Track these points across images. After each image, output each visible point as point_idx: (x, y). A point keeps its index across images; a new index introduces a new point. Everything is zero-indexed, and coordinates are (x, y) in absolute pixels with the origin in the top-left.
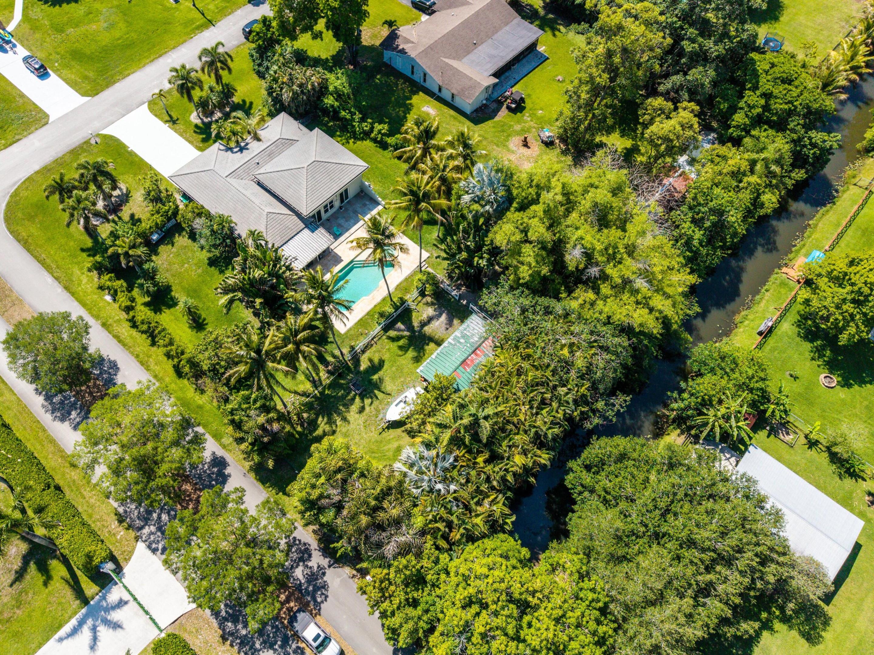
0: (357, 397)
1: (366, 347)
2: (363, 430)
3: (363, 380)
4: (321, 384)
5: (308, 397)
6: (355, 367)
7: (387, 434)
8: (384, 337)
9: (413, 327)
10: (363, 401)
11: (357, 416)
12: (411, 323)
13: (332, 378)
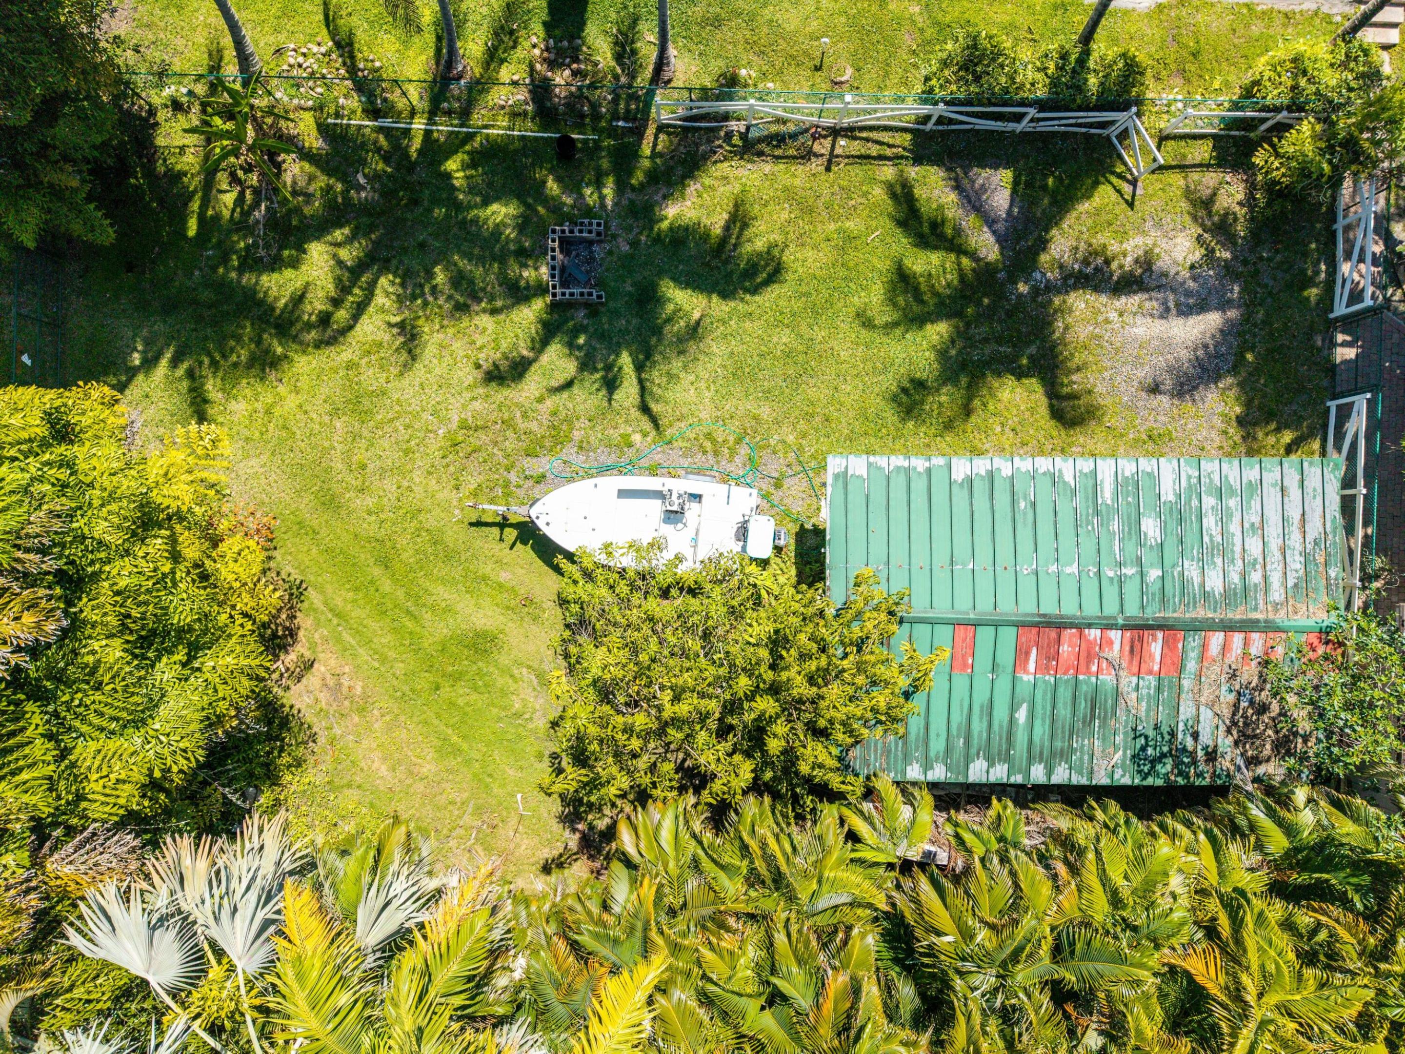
0: (538, 305)
1: (779, 139)
2: (435, 444)
3: (628, 263)
4: (465, 114)
5: (373, 112)
6: (654, 177)
7: (501, 551)
8: (888, 172)
9: (1043, 244)
10: (541, 343)
11: (467, 375)
12: (1053, 218)
13: (529, 130)
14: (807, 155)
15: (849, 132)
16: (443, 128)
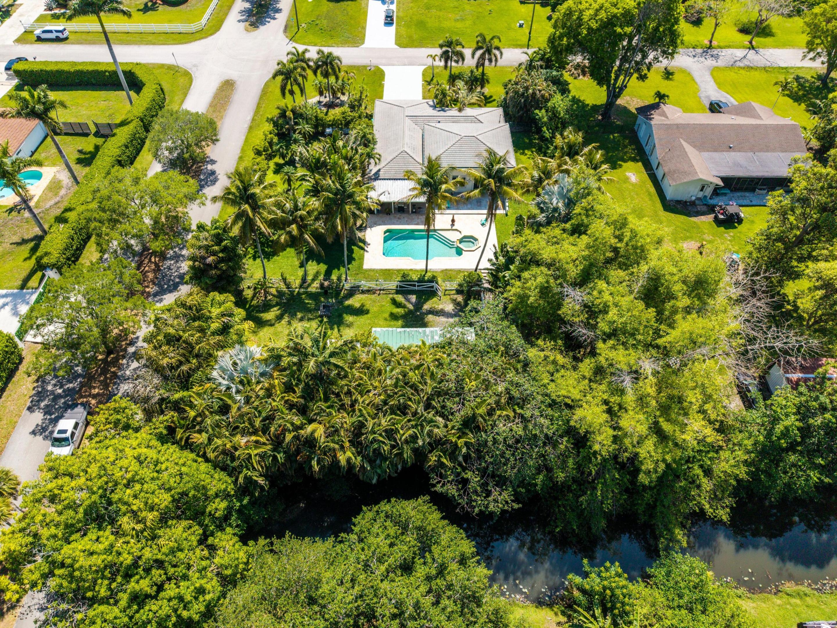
1: (369, 291)
4: (307, 288)
5: (288, 288)
6: (343, 297)
8: (391, 296)
9: (422, 307)
12: (424, 303)
13: (319, 290)
14: (374, 293)
15: (383, 290)
16: (302, 290)
